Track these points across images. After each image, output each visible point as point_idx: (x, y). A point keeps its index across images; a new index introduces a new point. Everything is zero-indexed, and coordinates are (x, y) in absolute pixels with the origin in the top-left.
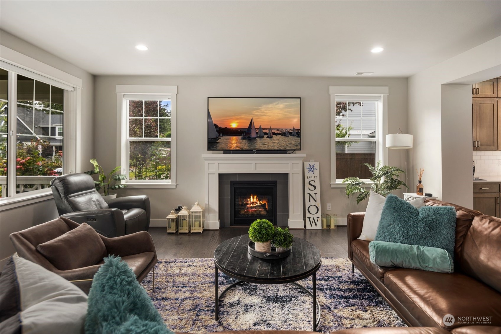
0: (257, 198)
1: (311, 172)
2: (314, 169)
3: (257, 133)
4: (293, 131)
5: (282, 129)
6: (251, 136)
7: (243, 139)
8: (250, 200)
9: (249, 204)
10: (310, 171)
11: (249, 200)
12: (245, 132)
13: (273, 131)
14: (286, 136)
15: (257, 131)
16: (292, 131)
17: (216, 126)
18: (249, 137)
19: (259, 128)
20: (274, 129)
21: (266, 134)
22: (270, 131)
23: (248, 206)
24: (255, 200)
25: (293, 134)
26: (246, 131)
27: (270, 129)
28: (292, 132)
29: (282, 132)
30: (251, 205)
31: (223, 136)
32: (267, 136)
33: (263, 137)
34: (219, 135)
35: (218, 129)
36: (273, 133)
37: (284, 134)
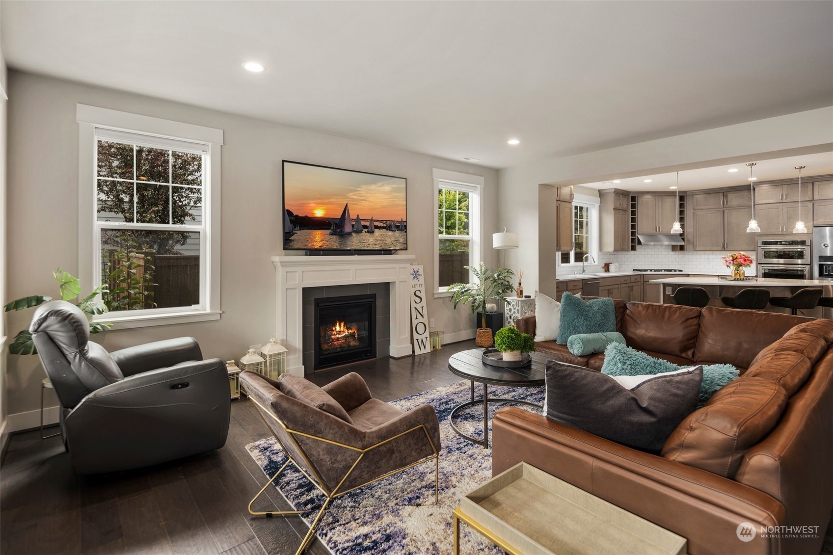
0: (344, 325)
1: (415, 279)
2: (418, 275)
3: (353, 226)
4: (401, 223)
5: (387, 221)
6: (345, 230)
7: (332, 235)
8: (336, 329)
9: (334, 334)
11: (334, 329)
12: (336, 224)
13: (376, 223)
14: (391, 231)
15: (354, 223)
16: (399, 224)
17: (290, 213)
18: (341, 231)
19: (356, 218)
20: (377, 221)
21: (365, 227)
22: (371, 224)
23: (333, 337)
24: (342, 328)
25: (400, 228)
26: (337, 222)
27: (372, 220)
28: (399, 226)
29: (387, 224)
30: (338, 336)
31: (300, 230)
32: (366, 230)
33: (361, 231)
34: (295, 227)
35: (293, 218)
36: (375, 225)
37: (389, 228)
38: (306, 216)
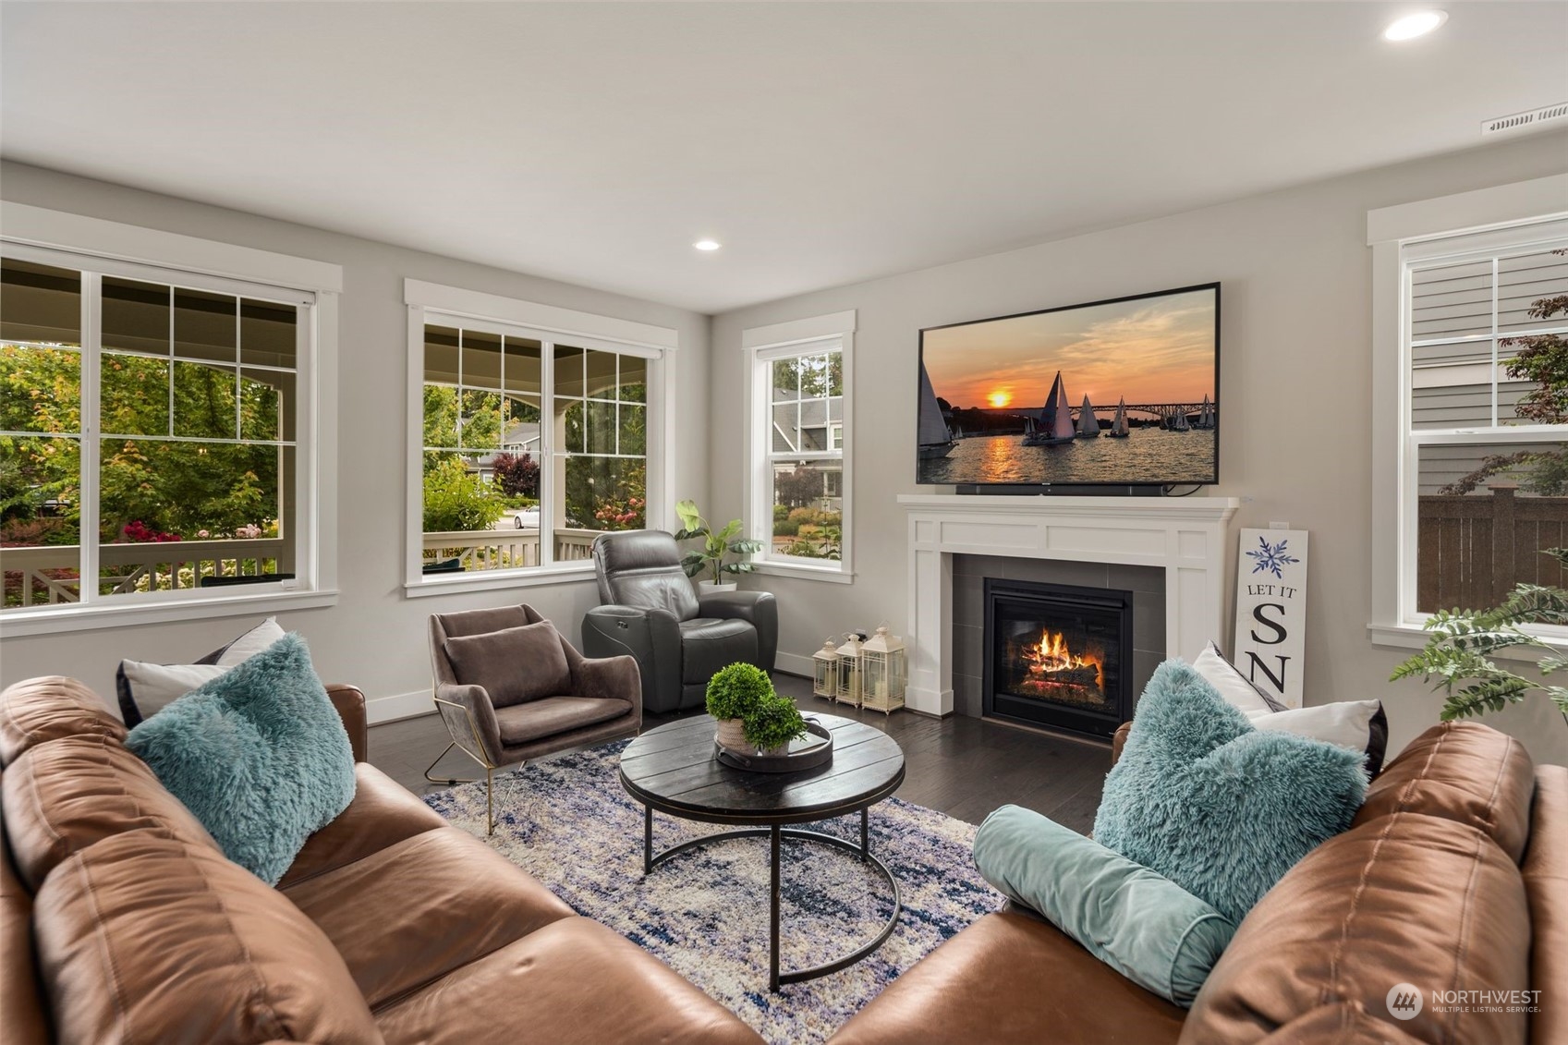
0: (1062, 643)
1: (1268, 570)
2: (1281, 559)
3: (1075, 423)
4: (1204, 409)
5: (1162, 405)
6: (1056, 433)
7: (1029, 445)
8: (1040, 649)
9: (1037, 661)
10: (1263, 565)
11: (1036, 649)
12: (1036, 421)
13: (1132, 414)
14: (1176, 430)
15: (1076, 417)
16: (1200, 413)
17: (943, 404)
18: (1049, 437)
19: (1081, 405)
20: (1135, 407)
21: (1104, 424)
22: (1118, 415)
23: (1033, 668)
24: (1056, 651)
25: (1202, 420)
26: (1039, 416)
27: (1122, 407)
28: (1199, 416)
29: (1162, 415)
30: (1044, 667)
31: (964, 437)
32: (1108, 432)
33: (1095, 435)
34: (954, 433)
35: (950, 415)
36: (1130, 420)
37: (1168, 423)
38: (975, 408)
